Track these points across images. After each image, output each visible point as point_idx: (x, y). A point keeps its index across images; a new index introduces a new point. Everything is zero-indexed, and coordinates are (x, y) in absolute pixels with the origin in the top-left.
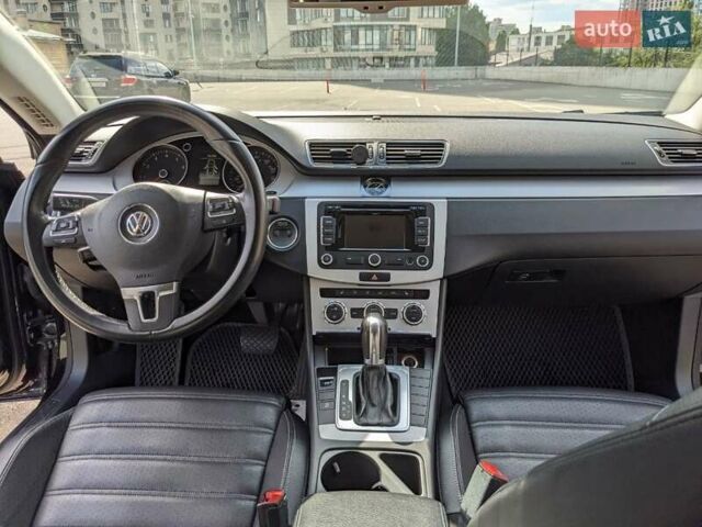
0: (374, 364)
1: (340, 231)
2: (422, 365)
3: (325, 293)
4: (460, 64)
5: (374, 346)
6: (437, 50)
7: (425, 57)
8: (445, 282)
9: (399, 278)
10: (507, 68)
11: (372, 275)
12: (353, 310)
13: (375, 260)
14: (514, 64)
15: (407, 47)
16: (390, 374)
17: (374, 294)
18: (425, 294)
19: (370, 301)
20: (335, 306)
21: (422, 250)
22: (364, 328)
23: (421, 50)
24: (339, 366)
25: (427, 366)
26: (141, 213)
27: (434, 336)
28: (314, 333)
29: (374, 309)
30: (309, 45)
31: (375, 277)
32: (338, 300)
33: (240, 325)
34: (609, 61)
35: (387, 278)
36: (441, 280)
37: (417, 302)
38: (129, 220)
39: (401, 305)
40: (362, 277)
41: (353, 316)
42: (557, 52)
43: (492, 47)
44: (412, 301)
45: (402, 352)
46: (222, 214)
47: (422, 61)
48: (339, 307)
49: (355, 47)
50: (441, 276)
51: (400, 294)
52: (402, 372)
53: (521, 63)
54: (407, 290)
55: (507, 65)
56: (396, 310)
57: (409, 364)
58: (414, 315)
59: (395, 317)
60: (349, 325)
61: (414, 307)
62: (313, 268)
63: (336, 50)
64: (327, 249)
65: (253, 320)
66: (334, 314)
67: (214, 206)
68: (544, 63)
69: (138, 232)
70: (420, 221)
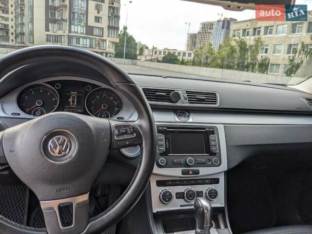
1: (167, 143)
3: (160, 183)
4: (126, 58)
6: (115, 51)
7: (110, 53)
9: (204, 171)
10: (146, 62)
11: (189, 171)
12: (177, 194)
13: (190, 161)
14: (148, 60)
15: (102, 48)
18: (216, 181)
20: (167, 192)
21: (215, 154)
23: (108, 50)
25: (222, 227)
26: (61, 137)
27: (224, 207)
28: (154, 212)
29: (191, 192)
30: (55, 42)
31: (191, 172)
32: (169, 188)
34: (183, 63)
35: (198, 172)
37: (213, 186)
38: (50, 143)
39: (204, 188)
40: (183, 173)
42: (163, 58)
43: (138, 53)
44: (211, 186)
46: (126, 137)
47: (109, 55)
48: (170, 193)
49: (77, 45)
50: (226, 170)
51: (203, 182)
53: (151, 60)
54: (207, 179)
55: (146, 60)
56: (202, 192)
58: (213, 195)
61: (212, 189)
63: (68, 45)
66: (167, 197)
67: (119, 131)
68: (159, 61)
69: (60, 153)
70: (212, 137)
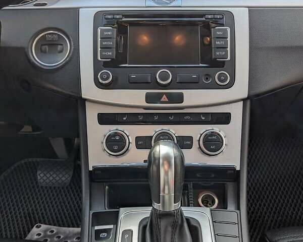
0: (167, 210)
1: (121, 44)
2: (223, 205)
3: (104, 119)
5: (167, 182)
8: (248, 102)
9: (193, 98)
12: (138, 139)
13: (164, 77)
16: (188, 220)
17: (164, 119)
18: (225, 119)
19: (159, 128)
20: (116, 134)
21: (221, 65)
22: (153, 161)
24: (122, 210)
25: (231, 206)
27: (238, 168)
28: (91, 169)
29: (164, 137)
31: (164, 98)
32: (121, 127)
33: (38, 160)
35: (180, 99)
36: (244, 100)
37: (216, 128)
39: (196, 131)
40: (149, 98)
41: (138, 146)
44: (209, 127)
45: (198, 188)
48: (122, 136)
50: (245, 95)
51: (195, 119)
52: (202, 216)
54: (204, 114)
56: (190, 139)
57: (207, 202)
58: (212, 144)
59: (190, 147)
60: (135, 157)
61: (213, 134)
62: (89, 89)
64: (106, 65)
65: (53, 155)
66: (116, 144)
70: (217, 31)
